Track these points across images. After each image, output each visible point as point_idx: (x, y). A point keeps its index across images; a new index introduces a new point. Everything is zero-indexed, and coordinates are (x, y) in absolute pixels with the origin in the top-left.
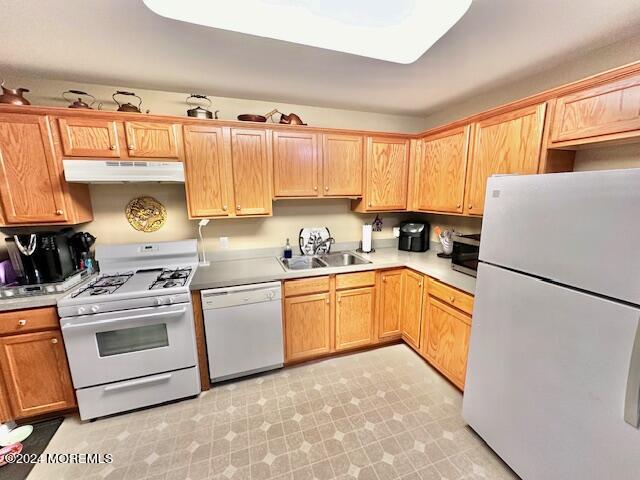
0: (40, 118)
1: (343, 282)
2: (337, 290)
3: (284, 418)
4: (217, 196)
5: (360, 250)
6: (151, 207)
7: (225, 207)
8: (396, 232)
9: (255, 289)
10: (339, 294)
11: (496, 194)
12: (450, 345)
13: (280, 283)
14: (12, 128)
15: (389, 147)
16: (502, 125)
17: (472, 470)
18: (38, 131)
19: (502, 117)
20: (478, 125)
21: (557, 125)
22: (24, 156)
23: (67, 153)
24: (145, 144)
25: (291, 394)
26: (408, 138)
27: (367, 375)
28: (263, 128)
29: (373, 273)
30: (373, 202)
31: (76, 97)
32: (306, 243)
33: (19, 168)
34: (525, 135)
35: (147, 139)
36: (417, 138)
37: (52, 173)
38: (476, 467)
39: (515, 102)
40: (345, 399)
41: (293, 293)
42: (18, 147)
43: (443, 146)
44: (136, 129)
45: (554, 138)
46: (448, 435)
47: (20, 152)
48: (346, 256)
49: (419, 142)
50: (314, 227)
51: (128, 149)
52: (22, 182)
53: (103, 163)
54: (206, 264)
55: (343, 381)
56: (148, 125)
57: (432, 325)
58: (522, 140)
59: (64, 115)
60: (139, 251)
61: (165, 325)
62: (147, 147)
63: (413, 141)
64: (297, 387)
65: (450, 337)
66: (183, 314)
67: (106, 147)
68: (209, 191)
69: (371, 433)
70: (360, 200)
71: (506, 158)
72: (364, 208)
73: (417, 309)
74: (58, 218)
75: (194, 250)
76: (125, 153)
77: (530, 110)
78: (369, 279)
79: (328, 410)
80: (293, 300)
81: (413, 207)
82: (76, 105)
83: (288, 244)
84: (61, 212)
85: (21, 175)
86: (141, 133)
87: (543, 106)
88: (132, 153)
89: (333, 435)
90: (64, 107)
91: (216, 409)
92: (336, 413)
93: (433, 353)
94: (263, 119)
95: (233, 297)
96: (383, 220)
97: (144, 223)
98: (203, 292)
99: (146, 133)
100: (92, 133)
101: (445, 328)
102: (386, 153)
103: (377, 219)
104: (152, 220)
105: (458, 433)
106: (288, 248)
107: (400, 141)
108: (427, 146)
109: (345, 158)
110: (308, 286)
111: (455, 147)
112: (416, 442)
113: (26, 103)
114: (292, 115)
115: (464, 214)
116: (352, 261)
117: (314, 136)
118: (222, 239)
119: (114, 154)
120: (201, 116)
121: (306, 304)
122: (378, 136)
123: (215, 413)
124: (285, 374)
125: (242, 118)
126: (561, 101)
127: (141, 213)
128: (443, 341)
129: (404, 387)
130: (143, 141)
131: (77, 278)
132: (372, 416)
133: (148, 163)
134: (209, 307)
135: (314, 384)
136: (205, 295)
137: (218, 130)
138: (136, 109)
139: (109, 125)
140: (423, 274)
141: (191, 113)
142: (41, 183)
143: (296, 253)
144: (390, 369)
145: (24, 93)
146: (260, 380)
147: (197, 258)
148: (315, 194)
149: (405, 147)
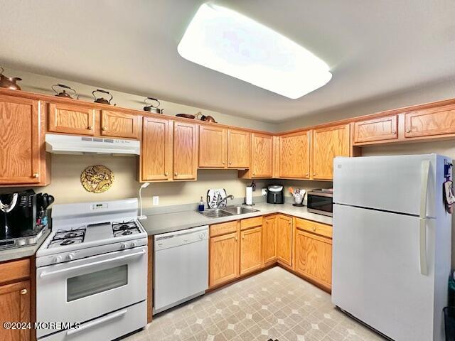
0: (33, 101)
1: (245, 225)
2: (241, 231)
3: (222, 329)
4: (161, 166)
5: (245, 204)
6: (103, 174)
7: (167, 174)
8: (264, 192)
9: (192, 232)
10: (243, 233)
11: (339, 166)
12: (315, 258)
13: (207, 227)
14: (6, 106)
15: (263, 140)
16: (328, 132)
17: (347, 333)
18: (30, 110)
19: (328, 129)
20: (315, 131)
21: (356, 134)
22: (11, 130)
23: (51, 129)
24: (114, 128)
25: (219, 311)
26: (271, 135)
27: (265, 289)
28: (194, 123)
29: (261, 217)
30: (255, 172)
31: (62, 89)
32: (211, 200)
33: (5, 138)
34: (341, 138)
35: (116, 123)
36: (276, 135)
37: (35, 143)
38: (349, 330)
39: (334, 122)
40: (257, 307)
41: (216, 234)
42: (9, 122)
43: (294, 141)
44: (109, 116)
45: (356, 141)
46: (327, 316)
47: (9, 125)
48: (239, 208)
49: (278, 138)
50: (217, 189)
51: (102, 129)
52: (5, 150)
54: (143, 217)
55: (251, 296)
56: (118, 114)
57: (301, 248)
58: (340, 141)
59: (54, 101)
60: (91, 209)
61: (127, 265)
62: (116, 130)
63: (274, 137)
64: (220, 306)
65: (313, 253)
66: (142, 255)
67: (84, 127)
68: (156, 161)
69: (283, 326)
70: (247, 170)
71: (332, 149)
72: (250, 176)
73: (288, 240)
74: (32, 181)
75: (136, 207)
76: (99, 132)
77: (342, 126)
79: (250, 317)
80: (215, 239)
81: (276, 176)
82: (61, 95)
83: (202, 201)
84: (37, 175)
85: (4, 144)
86: (113, 120)
87: (348, 126)
88: (104, 132)
89: (260, 333)
90: (52, 95)
91: (165, 334)
92: (256, 318)
93: (303, 267)
94: (193, 117)
95: (178, 239)
96: (257, 184)
97: (94, 186)
98: (156, 237)
99: (116, 119)
100: (75, 116)
101: (311, 247)
102: (261, 143)
103: (253, 183)
104: (102, 183)
105: (332, 313)
106: (202, 203)
107: (268, 136)
108: (284, 141)
109: (240, 144)
110: (225, 228)
111: (302, 142)
112: (312, 325)
113: (19, 88)
114: (209, 116)
115: (311, 179)
116: (243, 211)
117: (224, 130)
118: (154, 198)
119: (90, 132)
120: (153, 111)
121: (223, 242)
122: (257, 133)
123: (165, 338)
124: (208, 299)
125: (180, 115)
126: (357, 124)
127: (95, 178)
128: (309, 258)
129: (290, 293)
130: (113, 125)
132: (279, 315)
133: (114, 140)
134: (160, 248)
135: (232, 302)
136: (157, 239)
137: (166, 122)
138: (108, 103)
139: (90, 111)
140: (291, 216)
141: (147, 109)
142: (23, 152)
143: (206, 207)
144: (276, 283)
145: (17, 81)
146: (190, 306)
147: (136, 213)
148: (223, 166)
149: (271, 140)
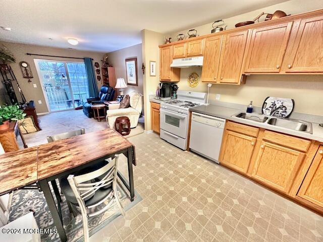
0: (170, 47)
2: (263, 140)
6: (195, 77)
7: (215, 78)
9: (212, 119)
10: (264, 143)
13: (225, 120)
23: (174, 57)
24: (192, 51)
35: (193, 48)
41: (231, 129)
44: (191, 45)
51: (187, 53)
53: (181, 59)
59: (175, 44)
61: (179, 119)
66: (184, 118)
67: (182, 54)
75: (203, 97)
76: (187, 55)
78: (304, 146)
82: (180, 39)
83: (251, 104)
84: (170, 77)
90: (176, 41)
94: (252, 22)
97: (192, 84)
98: (193, 112)
99: (194, 45)
100: (180, 49)
104: (194, 82)
106: (250, 106)
110: (242, 129)
113: (170, 42)
118: (217, 95)
119: (184, 56)
120: (218, 31)
125: (237, 26)
127: (192, 80)
131: (169, 98)
133: (192, 58)
136: (194, 114)
137: (221, 37)
138: (195, 36)
139: (184, 45)
141: (213, 31)
143: (257, 111)
145: (170, 39)
147: (204, 101)
